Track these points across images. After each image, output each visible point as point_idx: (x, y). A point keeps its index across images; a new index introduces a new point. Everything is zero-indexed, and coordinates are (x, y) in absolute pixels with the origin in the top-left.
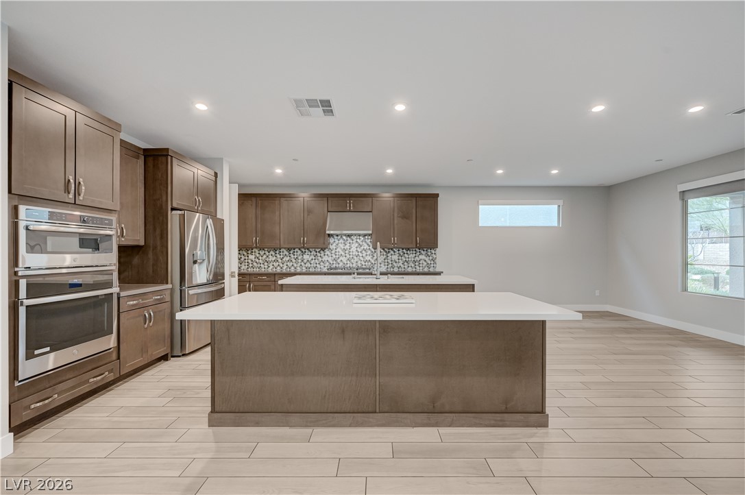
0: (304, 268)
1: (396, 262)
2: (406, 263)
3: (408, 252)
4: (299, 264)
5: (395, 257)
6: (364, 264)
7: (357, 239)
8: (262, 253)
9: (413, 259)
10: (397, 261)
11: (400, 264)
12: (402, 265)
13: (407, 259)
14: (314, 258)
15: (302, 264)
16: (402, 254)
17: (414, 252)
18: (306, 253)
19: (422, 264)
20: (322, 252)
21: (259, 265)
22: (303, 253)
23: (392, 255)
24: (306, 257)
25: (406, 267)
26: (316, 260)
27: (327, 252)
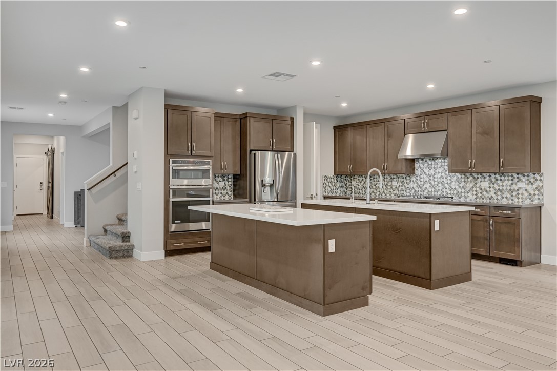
0: (393, 195)
1: (486, 191)
2: (499, 193)
3: (503, 178)
4: (389, 191)
5: (485, 185)
6: (449, 192)
7: (441, 162)
8: (361, 179)
9: (509, 188)
10: (488, 189)
11: (492, 194)
12: (494, 195)
13: (501, 188)
14: (401, 184)
15: (391, 190)
16: (494, 180)
17: (510, 178)
18: (395, 180)
19: (522, 194)
20: (408, 178)
21: (359, 191)
22: (392, 179)
23: (481, 181)
24: (394, 183)
25: (499, 197)
26: (403, 187)
27: (414, 179)
